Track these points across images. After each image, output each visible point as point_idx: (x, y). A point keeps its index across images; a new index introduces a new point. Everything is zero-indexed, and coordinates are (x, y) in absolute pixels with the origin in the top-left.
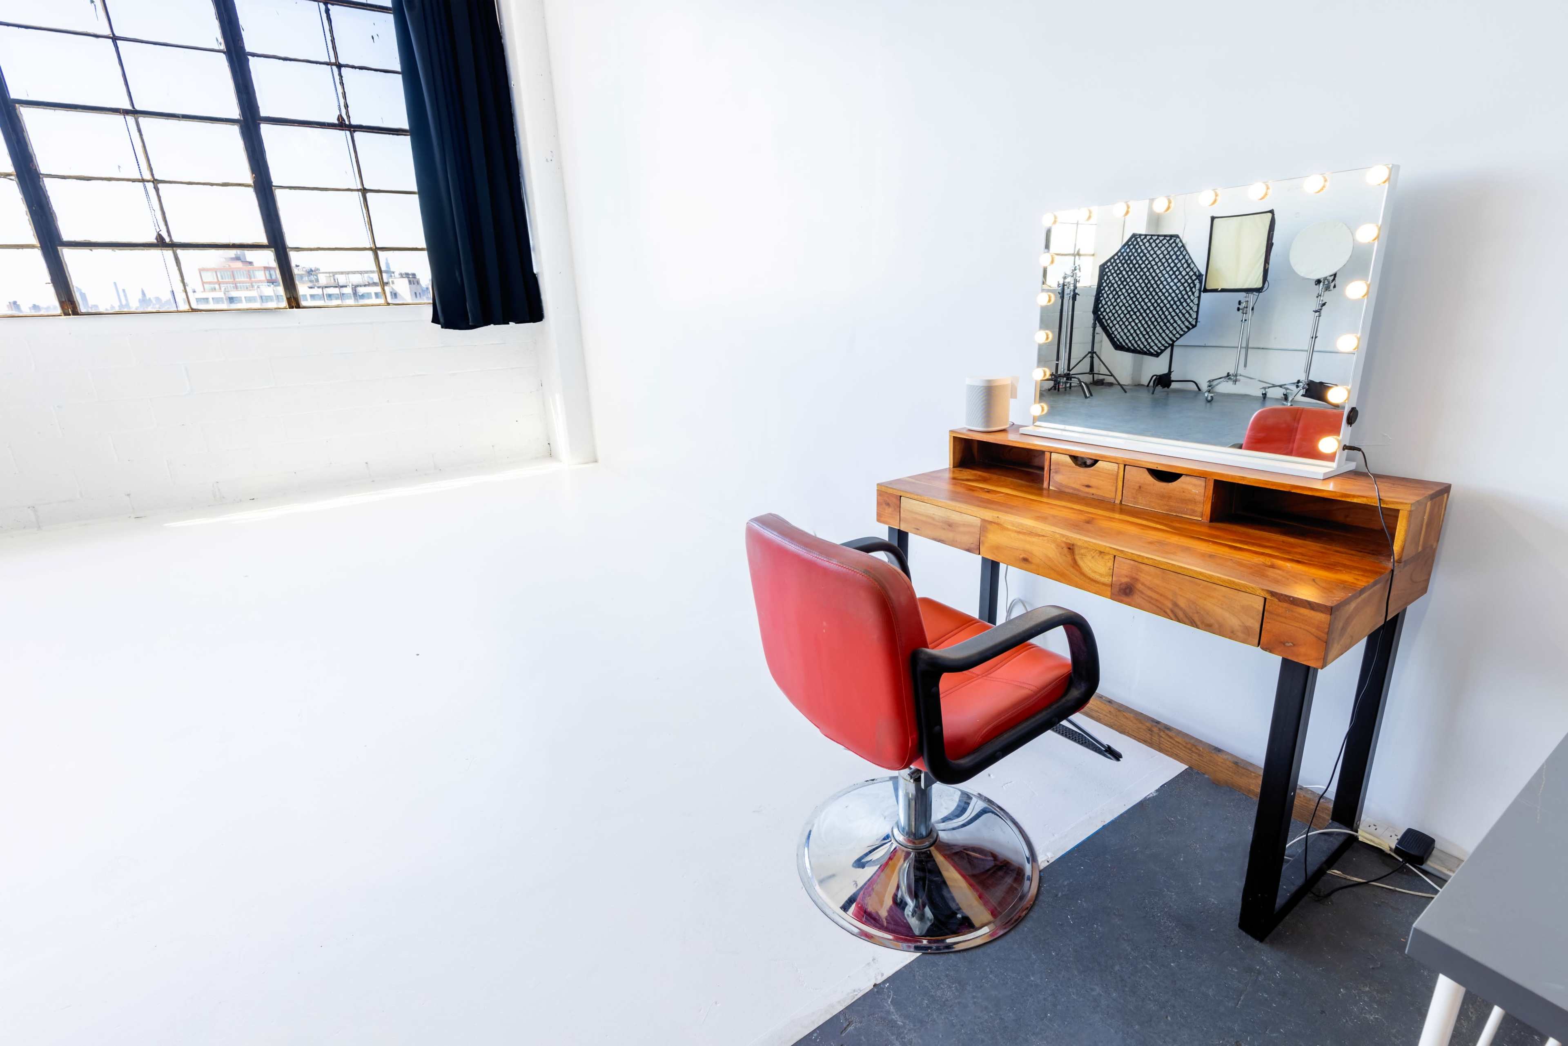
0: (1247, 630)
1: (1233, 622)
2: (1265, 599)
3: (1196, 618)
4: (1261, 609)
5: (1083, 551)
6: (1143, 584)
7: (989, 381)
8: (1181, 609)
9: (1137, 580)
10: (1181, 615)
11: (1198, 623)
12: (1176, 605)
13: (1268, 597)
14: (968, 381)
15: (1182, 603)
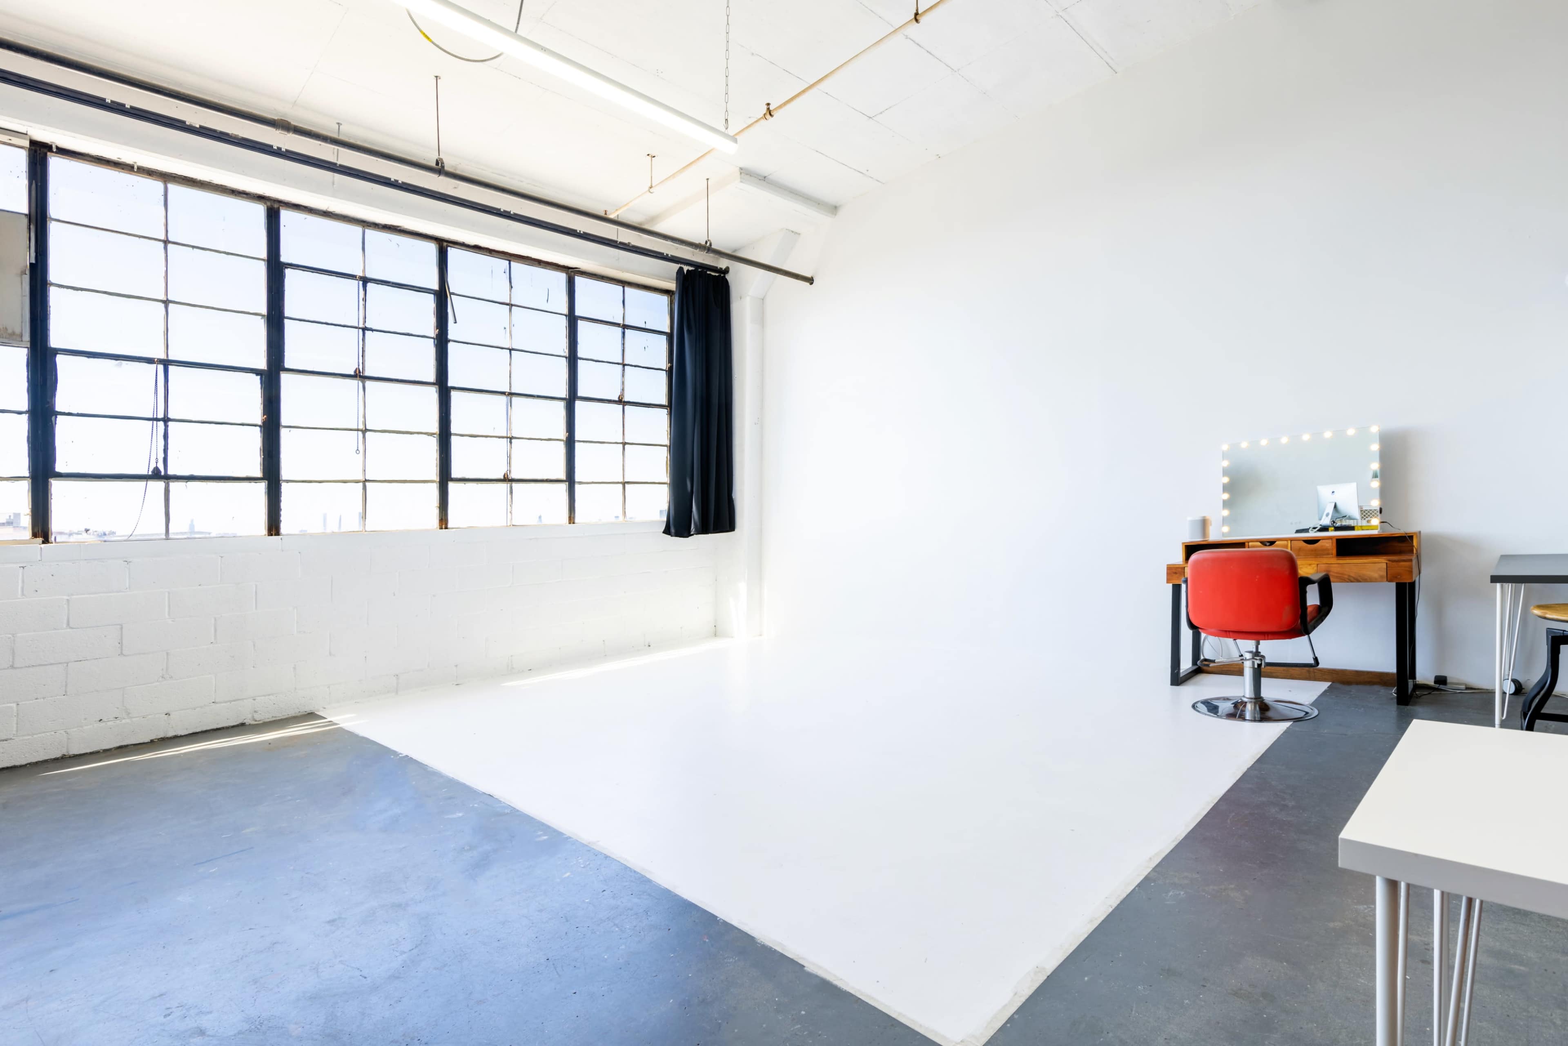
0: (1382, 577)
1: (1376, 575)
2: (1387, 563)
3: (1359, 578)
4: (1385, 567)
5: (1301, 567)
6: (1333, 572)
7: (1204, 517)
8: (1352, 577)
9: (1329, 571)
10: (1352, 579)
11: (1361, 580)
12: (1349, 576)
13: (1388, 562)
14: (1189, 519)
15: (1352, 575)
